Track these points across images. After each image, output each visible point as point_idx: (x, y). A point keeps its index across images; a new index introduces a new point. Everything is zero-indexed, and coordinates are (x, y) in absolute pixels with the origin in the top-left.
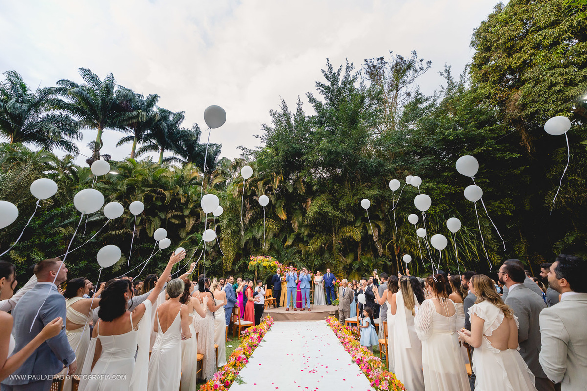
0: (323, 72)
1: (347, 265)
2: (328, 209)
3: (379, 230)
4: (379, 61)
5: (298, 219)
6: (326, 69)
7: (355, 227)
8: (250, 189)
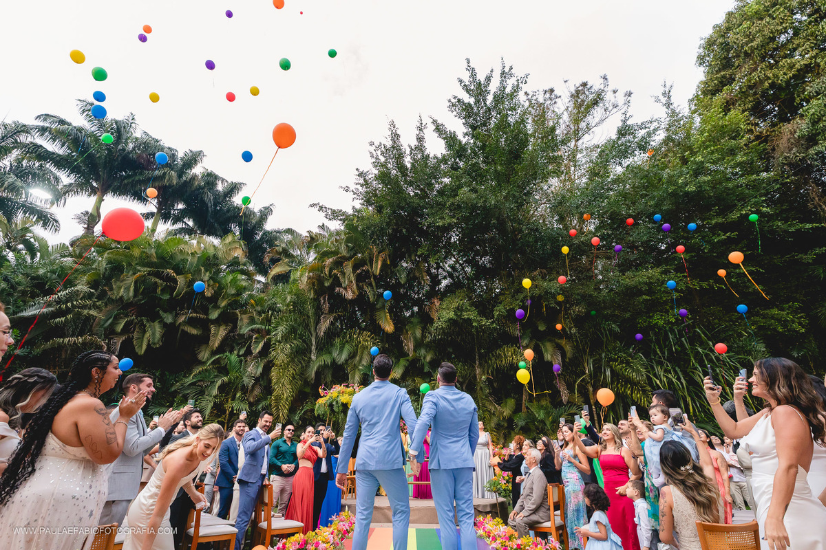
0: (461, 81)
1: (504, 419)
2: (472, 314)
3: (564, 355)
4: (548, 95)
5: (414, 333)
6: (466, 78)
7: (519, 348)
8: (330, 276)
